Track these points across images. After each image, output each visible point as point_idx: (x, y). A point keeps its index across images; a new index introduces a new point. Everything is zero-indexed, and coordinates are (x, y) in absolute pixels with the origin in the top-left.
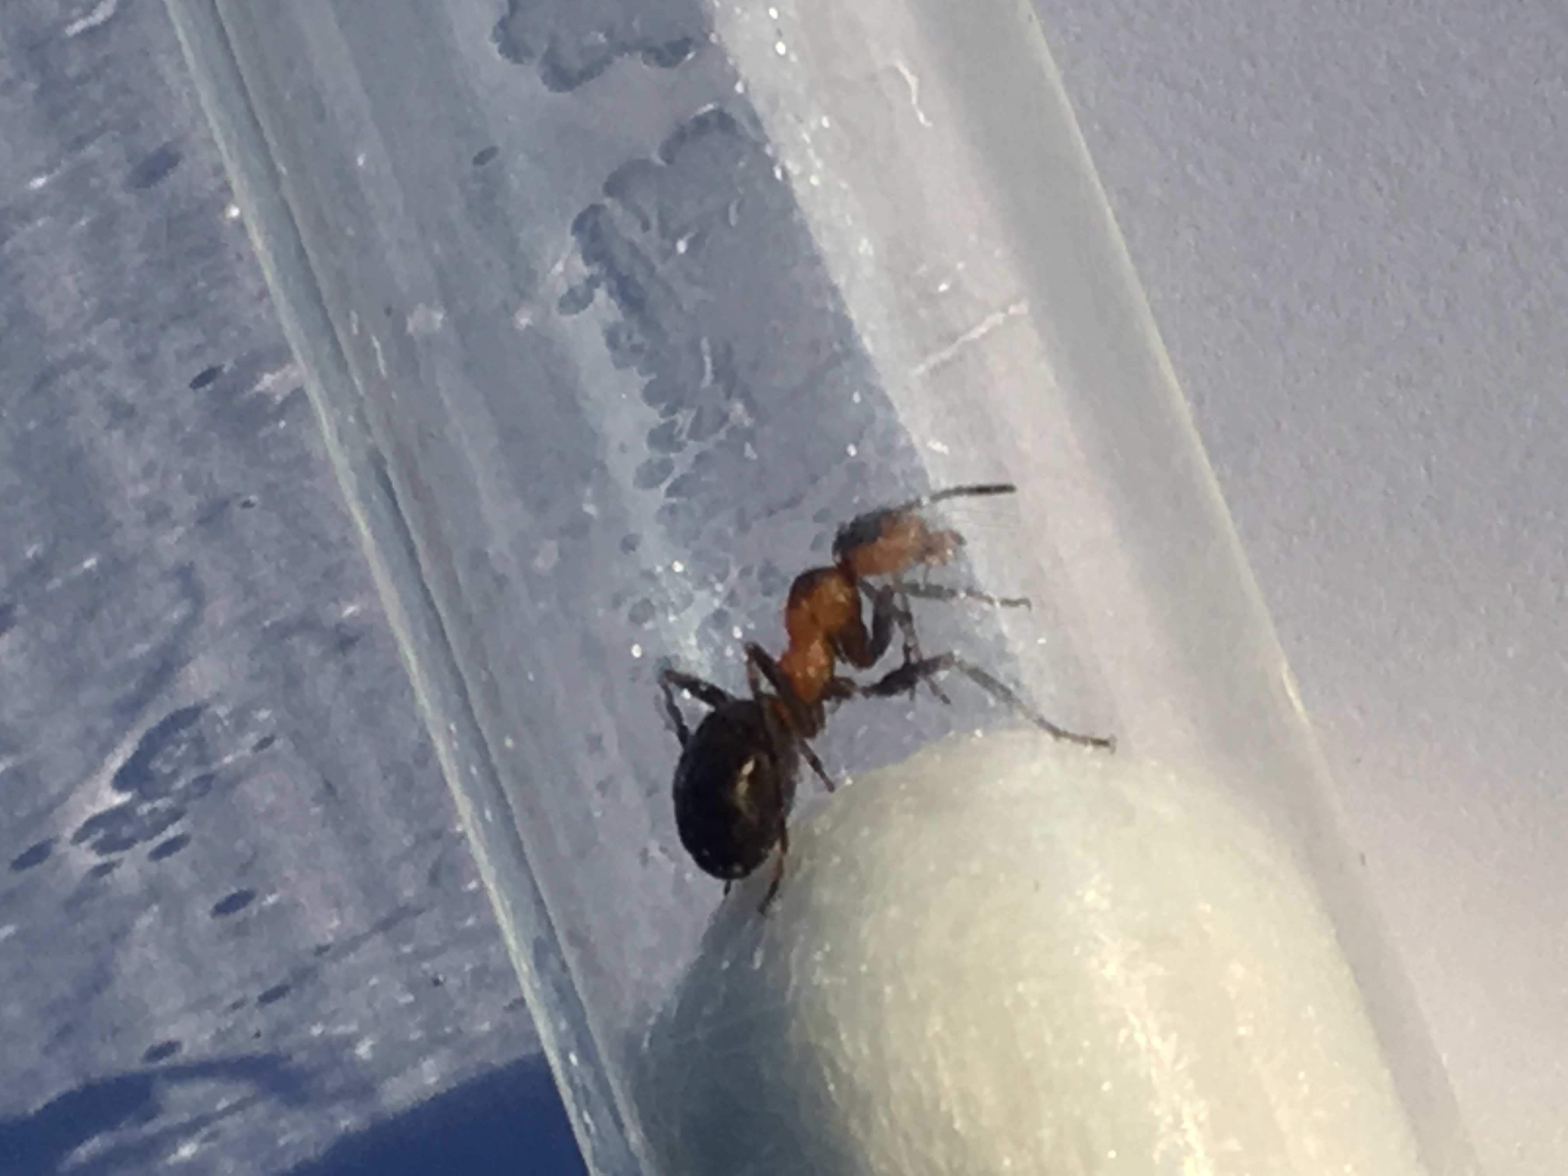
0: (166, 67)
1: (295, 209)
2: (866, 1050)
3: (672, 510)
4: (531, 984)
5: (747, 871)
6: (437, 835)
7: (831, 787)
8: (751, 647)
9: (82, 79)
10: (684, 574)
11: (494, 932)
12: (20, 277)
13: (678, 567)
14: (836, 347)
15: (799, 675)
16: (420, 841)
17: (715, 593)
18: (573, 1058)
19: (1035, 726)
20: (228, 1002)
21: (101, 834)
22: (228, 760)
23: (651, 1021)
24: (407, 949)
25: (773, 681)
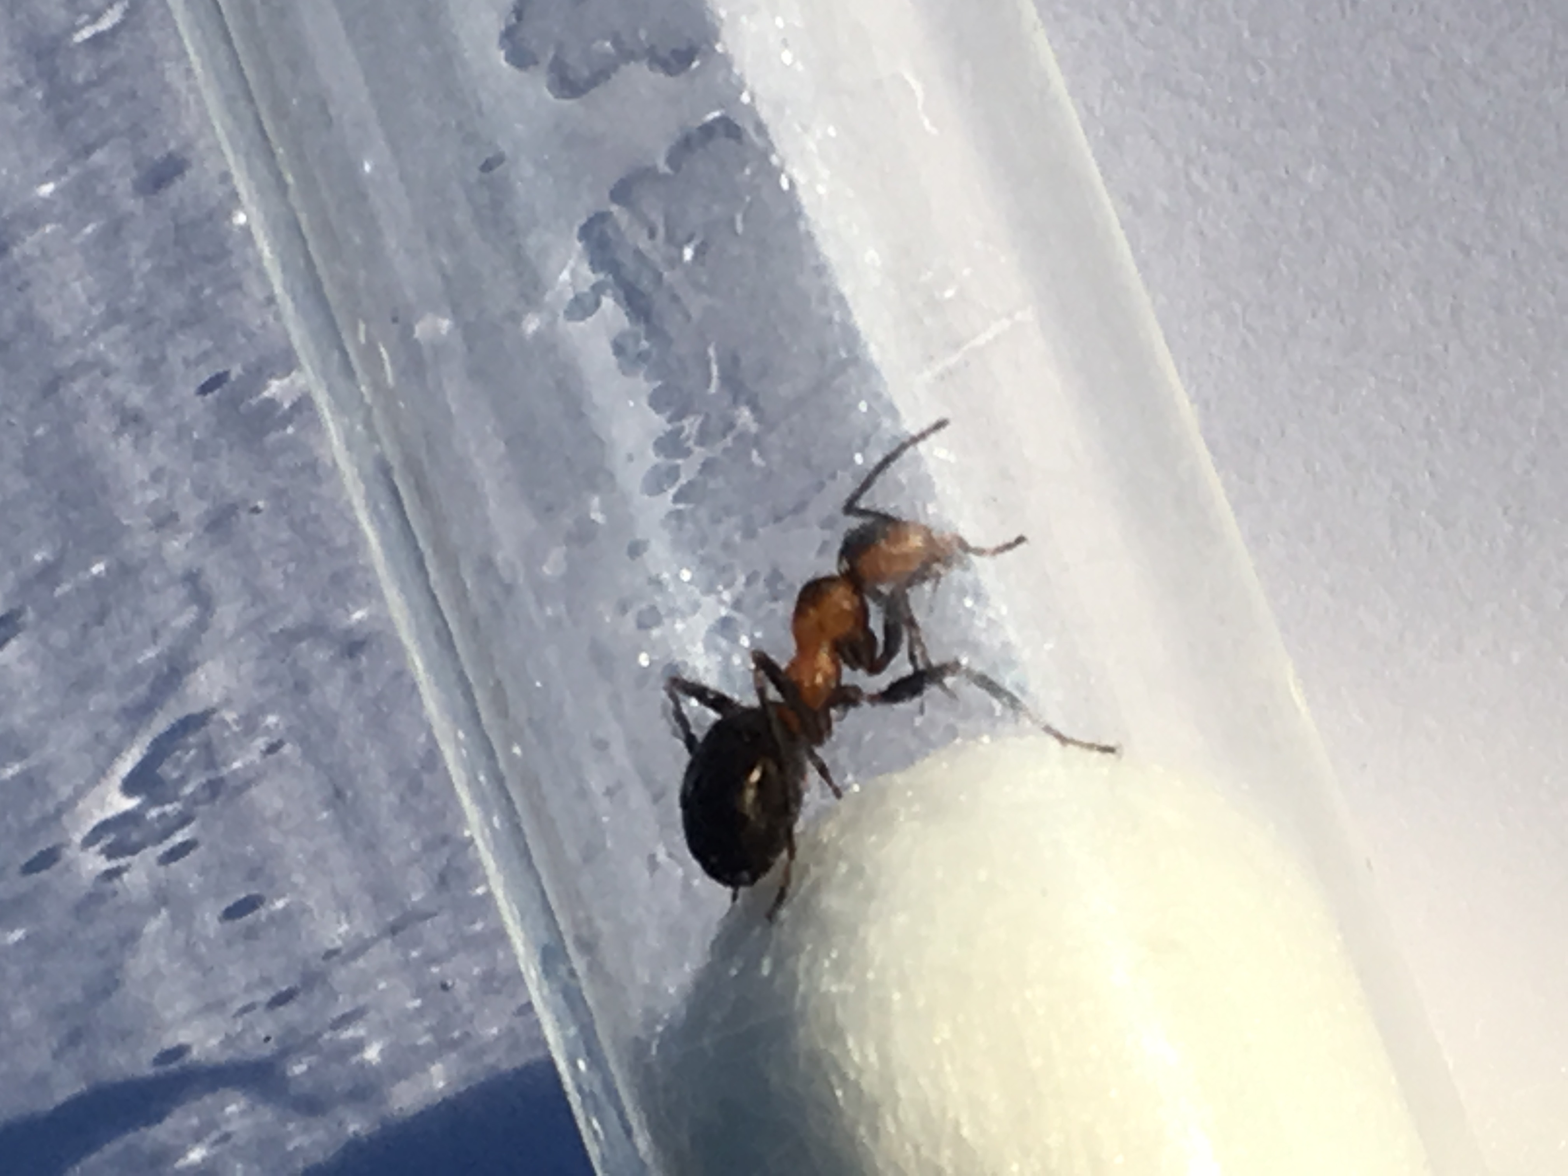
0: (173, 74)
1: (303, 217)
2: (873, 1058)
3: (678, 515)
4: (539, 989)
5: (754, 879)
6: (445, 840)
7: (838, 793)
8: (757, 655)
9: (89, 85)
10: (690, 582)
11: (501, 936)
12: (27, 284)
13: (686, 575)
14: (844, 354)
15: (807, 684)
16: (429, 847)
17: (722, 602)
18: (582, 1065)
19: (1043, 733)
20: (238, 1005)
21: (109, 838)
22: (237, 765)
23: (659, 1028)
24: (415, 954)
25: (779, 687)
